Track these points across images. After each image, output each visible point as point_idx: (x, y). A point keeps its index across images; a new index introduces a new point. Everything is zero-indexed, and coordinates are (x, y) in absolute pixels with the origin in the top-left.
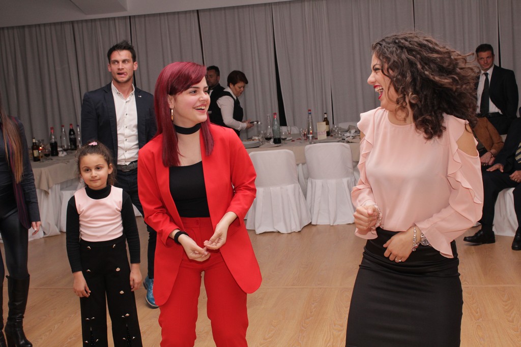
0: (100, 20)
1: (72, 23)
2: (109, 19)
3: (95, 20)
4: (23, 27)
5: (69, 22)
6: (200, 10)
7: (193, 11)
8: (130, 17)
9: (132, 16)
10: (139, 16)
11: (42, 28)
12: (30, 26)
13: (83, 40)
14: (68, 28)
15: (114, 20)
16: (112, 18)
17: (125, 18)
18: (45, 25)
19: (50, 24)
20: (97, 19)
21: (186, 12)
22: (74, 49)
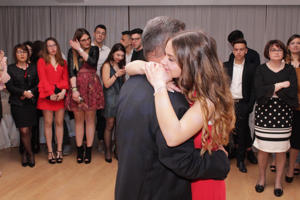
0: (67, 6)
1: (50, 7)
2: (73, 6)
3: (64, 6)
4: (20, 7)
5: (49, 6)
6: (130, 6)
7: (126, 6)
8: (86, 6)
9: (88, 6)
10: (92, 7)
11: (31, 9)
12: (24, 7)
13: (56, 18)
14: (47, 11)
15: (76, 8)
16: (75, 6)
17: (83, 7)
18: (33, 7)
19: (36, 7)
20: (66, 6)
21: (121, 7)
22: (50, 24)
